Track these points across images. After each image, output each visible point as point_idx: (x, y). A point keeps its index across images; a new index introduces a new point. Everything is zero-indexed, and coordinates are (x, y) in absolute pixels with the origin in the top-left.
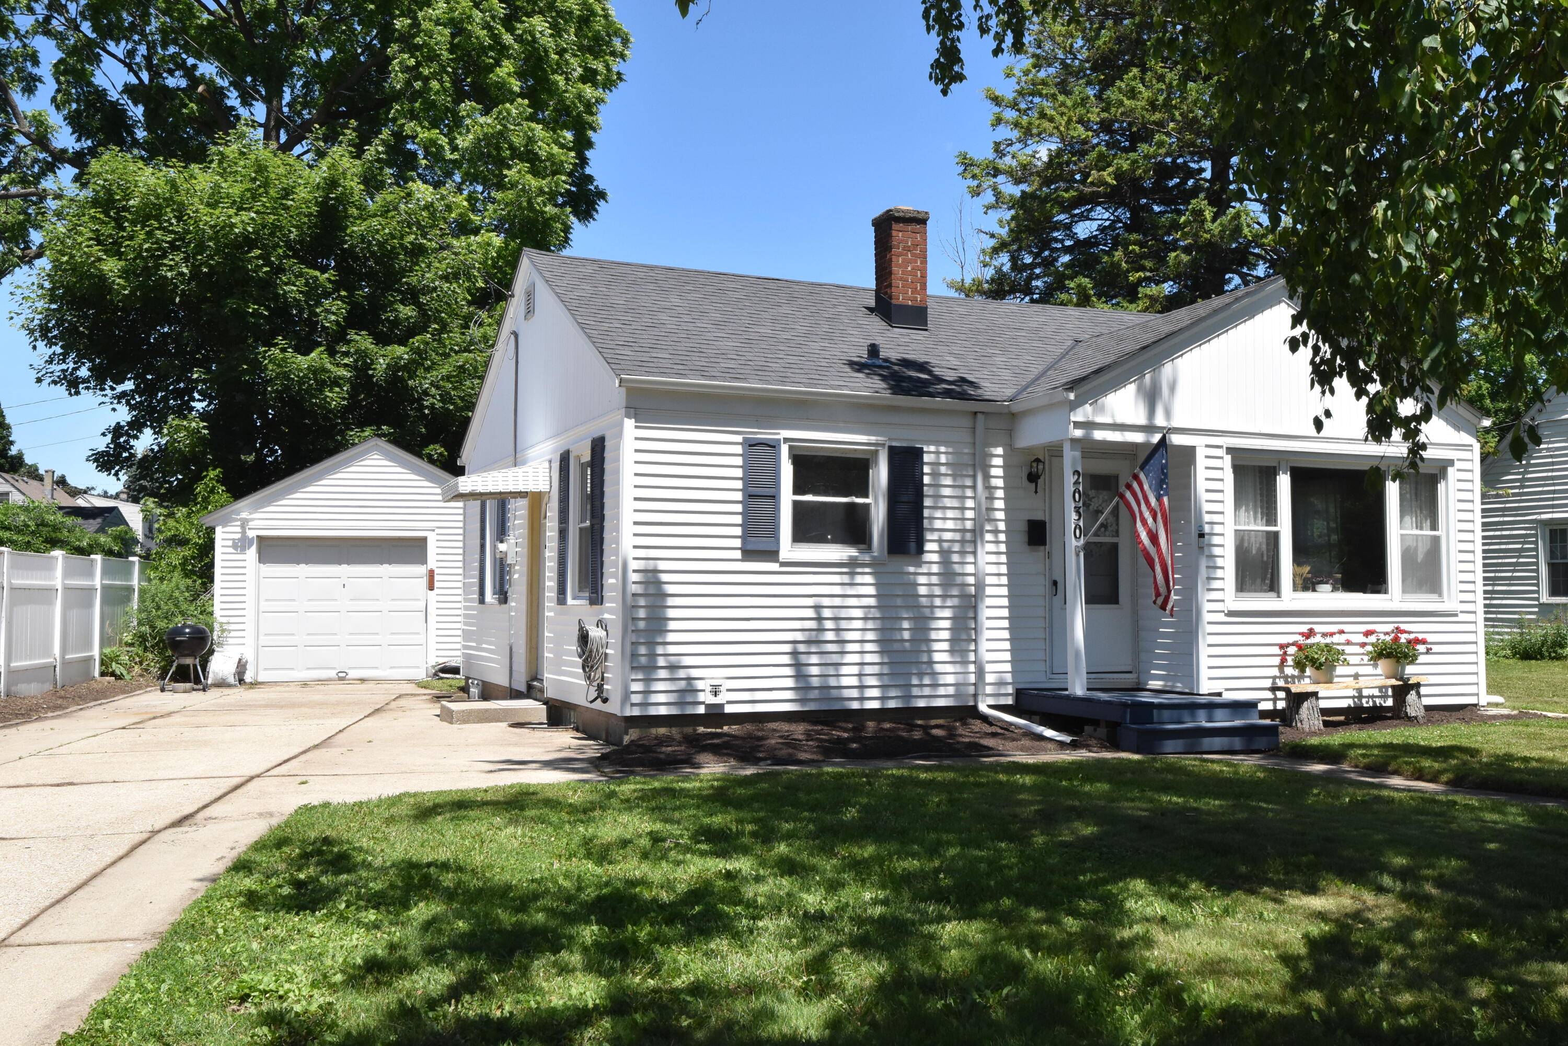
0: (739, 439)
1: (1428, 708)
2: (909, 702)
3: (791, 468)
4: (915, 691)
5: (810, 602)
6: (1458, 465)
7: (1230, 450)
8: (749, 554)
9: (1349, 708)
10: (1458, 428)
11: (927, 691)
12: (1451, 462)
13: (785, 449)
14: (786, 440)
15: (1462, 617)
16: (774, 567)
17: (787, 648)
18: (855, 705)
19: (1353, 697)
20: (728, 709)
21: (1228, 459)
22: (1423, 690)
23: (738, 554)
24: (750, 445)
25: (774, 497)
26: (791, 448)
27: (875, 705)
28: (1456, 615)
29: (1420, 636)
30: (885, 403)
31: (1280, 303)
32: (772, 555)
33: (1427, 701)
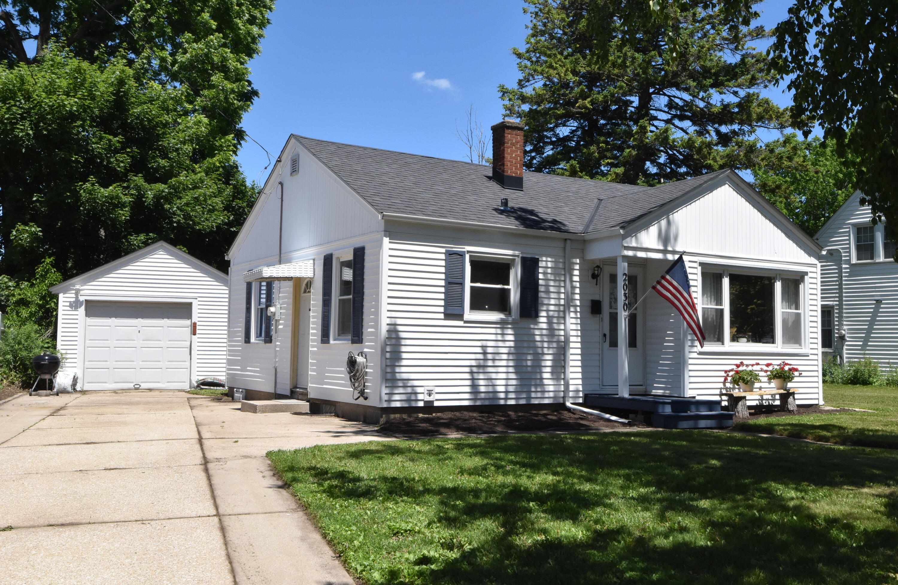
0: (443, 250)
1: (799, 406)
2: (530, 400)
3: (470, 267)
4: (533, 395)
5: (479, 343)
6: (810, 275)
7: (701, 264)
8: (448, 316)
9: (757, 405)
10: (810, 255)
11: (539, 395)
12: (806, 273)
13: (467, 257)
14: (468, 252)
15: (811, 357)
16: (461, 323)
17: (467, 370)
18: (502, 402)
20: (436, 404)
21: (700, 268)
22: (796, 396)
23: (442, 316)
24: (449, 254)
25: (462, 284)
26: (470, 256)
27: (512, 402)
28: (808, 356)
29: (795, 367)
30: (518, 232)
31: (725, 184)
32: (459, 316)
33: (798, 402)
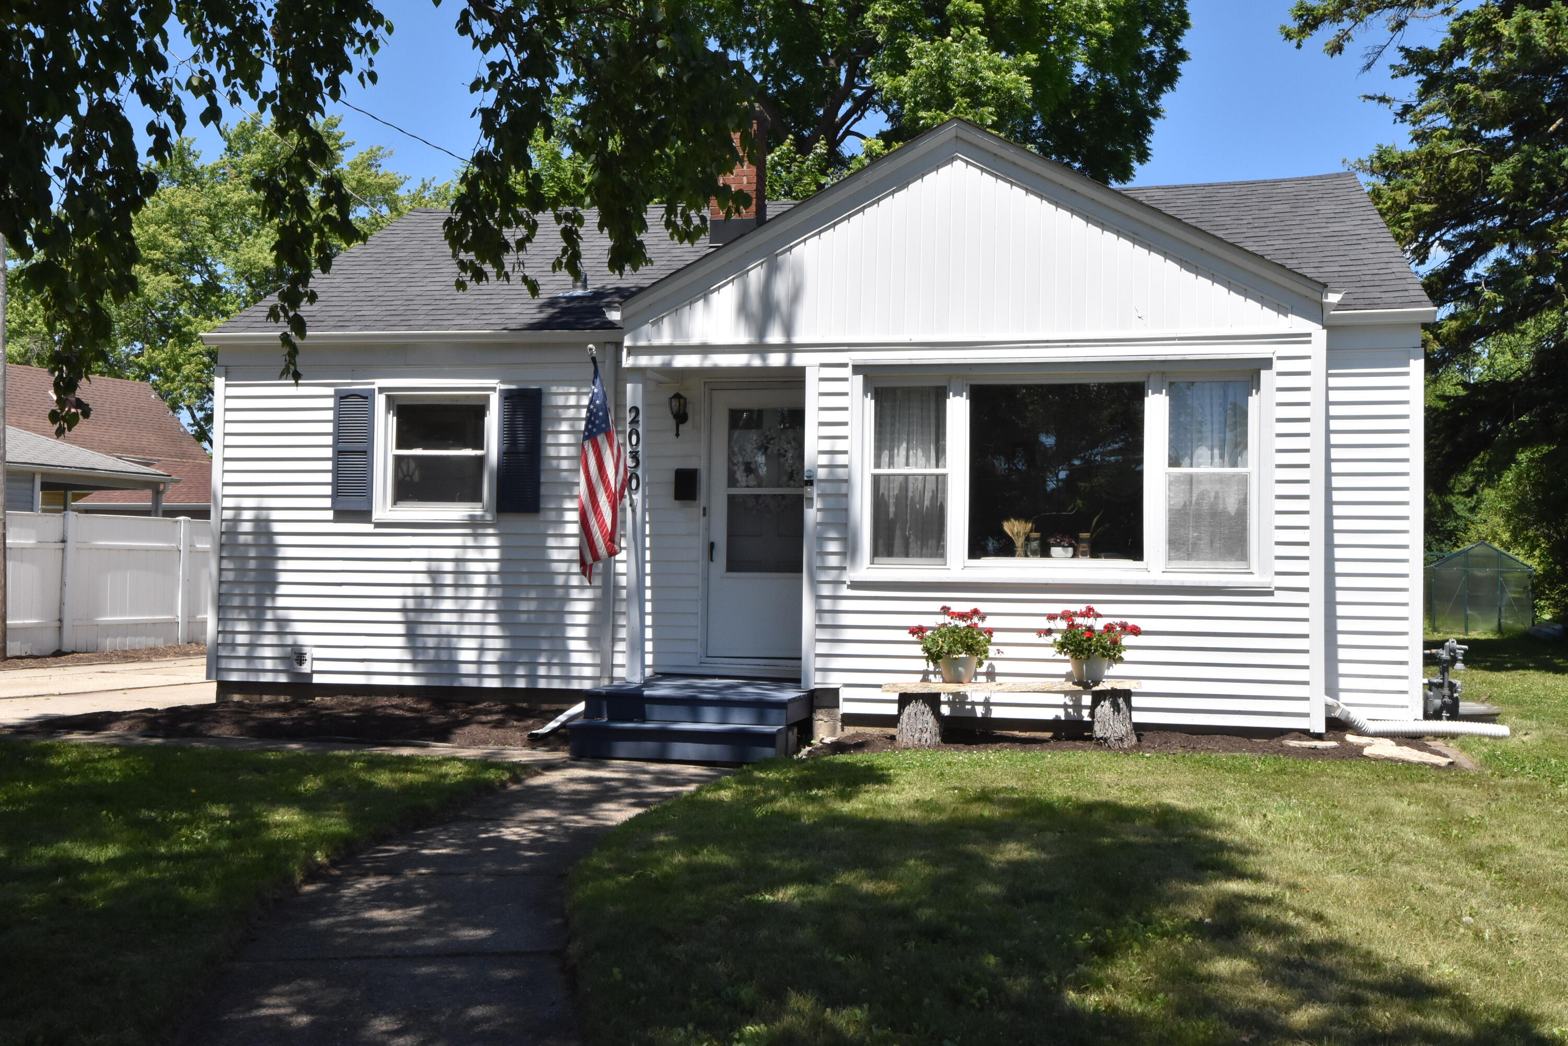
0: (330, 391)
1: (1140, 729)
2: (536, 683)
3: (393, 421)
4: (542, 671)
5: (422, 566)
6: (1278, 366)
7: (858, 369)
8: (341, 515)
9: (1057, 721)
10: (1283, 309)
11: (556, 671)
12: (1267, 363)
13: (380, 401)
14: (381, 390)
15: (1279, 597)
16: (369, 528)
17: (398, 617)
18: (472, 683)
19: (1065, 706)
20: (317, 679)
21: (859, 379)
22: (1136, 702)
23: (330, 515)
24: (342, 397)
25: (366, 452)
26: (388, 397)
27: (494, 683)
28: (1271, 594)
29: (1131, 622)
30: (504, 340)
31: (951, 160)
32: (364, 515)
33: (1138, 717)
